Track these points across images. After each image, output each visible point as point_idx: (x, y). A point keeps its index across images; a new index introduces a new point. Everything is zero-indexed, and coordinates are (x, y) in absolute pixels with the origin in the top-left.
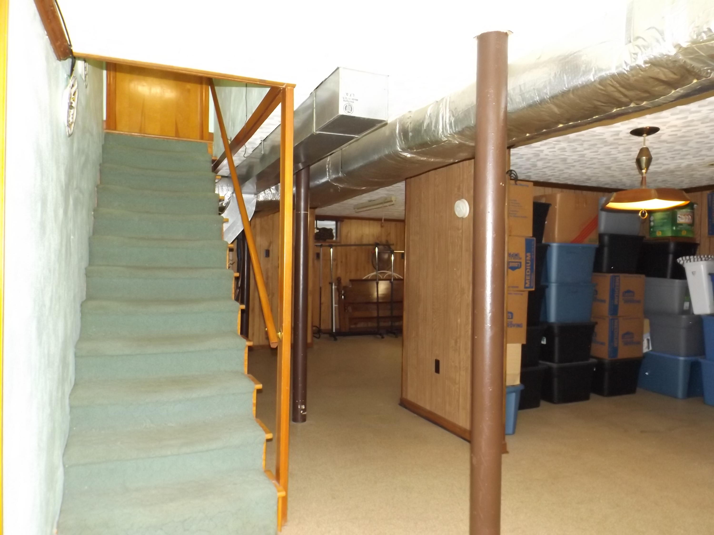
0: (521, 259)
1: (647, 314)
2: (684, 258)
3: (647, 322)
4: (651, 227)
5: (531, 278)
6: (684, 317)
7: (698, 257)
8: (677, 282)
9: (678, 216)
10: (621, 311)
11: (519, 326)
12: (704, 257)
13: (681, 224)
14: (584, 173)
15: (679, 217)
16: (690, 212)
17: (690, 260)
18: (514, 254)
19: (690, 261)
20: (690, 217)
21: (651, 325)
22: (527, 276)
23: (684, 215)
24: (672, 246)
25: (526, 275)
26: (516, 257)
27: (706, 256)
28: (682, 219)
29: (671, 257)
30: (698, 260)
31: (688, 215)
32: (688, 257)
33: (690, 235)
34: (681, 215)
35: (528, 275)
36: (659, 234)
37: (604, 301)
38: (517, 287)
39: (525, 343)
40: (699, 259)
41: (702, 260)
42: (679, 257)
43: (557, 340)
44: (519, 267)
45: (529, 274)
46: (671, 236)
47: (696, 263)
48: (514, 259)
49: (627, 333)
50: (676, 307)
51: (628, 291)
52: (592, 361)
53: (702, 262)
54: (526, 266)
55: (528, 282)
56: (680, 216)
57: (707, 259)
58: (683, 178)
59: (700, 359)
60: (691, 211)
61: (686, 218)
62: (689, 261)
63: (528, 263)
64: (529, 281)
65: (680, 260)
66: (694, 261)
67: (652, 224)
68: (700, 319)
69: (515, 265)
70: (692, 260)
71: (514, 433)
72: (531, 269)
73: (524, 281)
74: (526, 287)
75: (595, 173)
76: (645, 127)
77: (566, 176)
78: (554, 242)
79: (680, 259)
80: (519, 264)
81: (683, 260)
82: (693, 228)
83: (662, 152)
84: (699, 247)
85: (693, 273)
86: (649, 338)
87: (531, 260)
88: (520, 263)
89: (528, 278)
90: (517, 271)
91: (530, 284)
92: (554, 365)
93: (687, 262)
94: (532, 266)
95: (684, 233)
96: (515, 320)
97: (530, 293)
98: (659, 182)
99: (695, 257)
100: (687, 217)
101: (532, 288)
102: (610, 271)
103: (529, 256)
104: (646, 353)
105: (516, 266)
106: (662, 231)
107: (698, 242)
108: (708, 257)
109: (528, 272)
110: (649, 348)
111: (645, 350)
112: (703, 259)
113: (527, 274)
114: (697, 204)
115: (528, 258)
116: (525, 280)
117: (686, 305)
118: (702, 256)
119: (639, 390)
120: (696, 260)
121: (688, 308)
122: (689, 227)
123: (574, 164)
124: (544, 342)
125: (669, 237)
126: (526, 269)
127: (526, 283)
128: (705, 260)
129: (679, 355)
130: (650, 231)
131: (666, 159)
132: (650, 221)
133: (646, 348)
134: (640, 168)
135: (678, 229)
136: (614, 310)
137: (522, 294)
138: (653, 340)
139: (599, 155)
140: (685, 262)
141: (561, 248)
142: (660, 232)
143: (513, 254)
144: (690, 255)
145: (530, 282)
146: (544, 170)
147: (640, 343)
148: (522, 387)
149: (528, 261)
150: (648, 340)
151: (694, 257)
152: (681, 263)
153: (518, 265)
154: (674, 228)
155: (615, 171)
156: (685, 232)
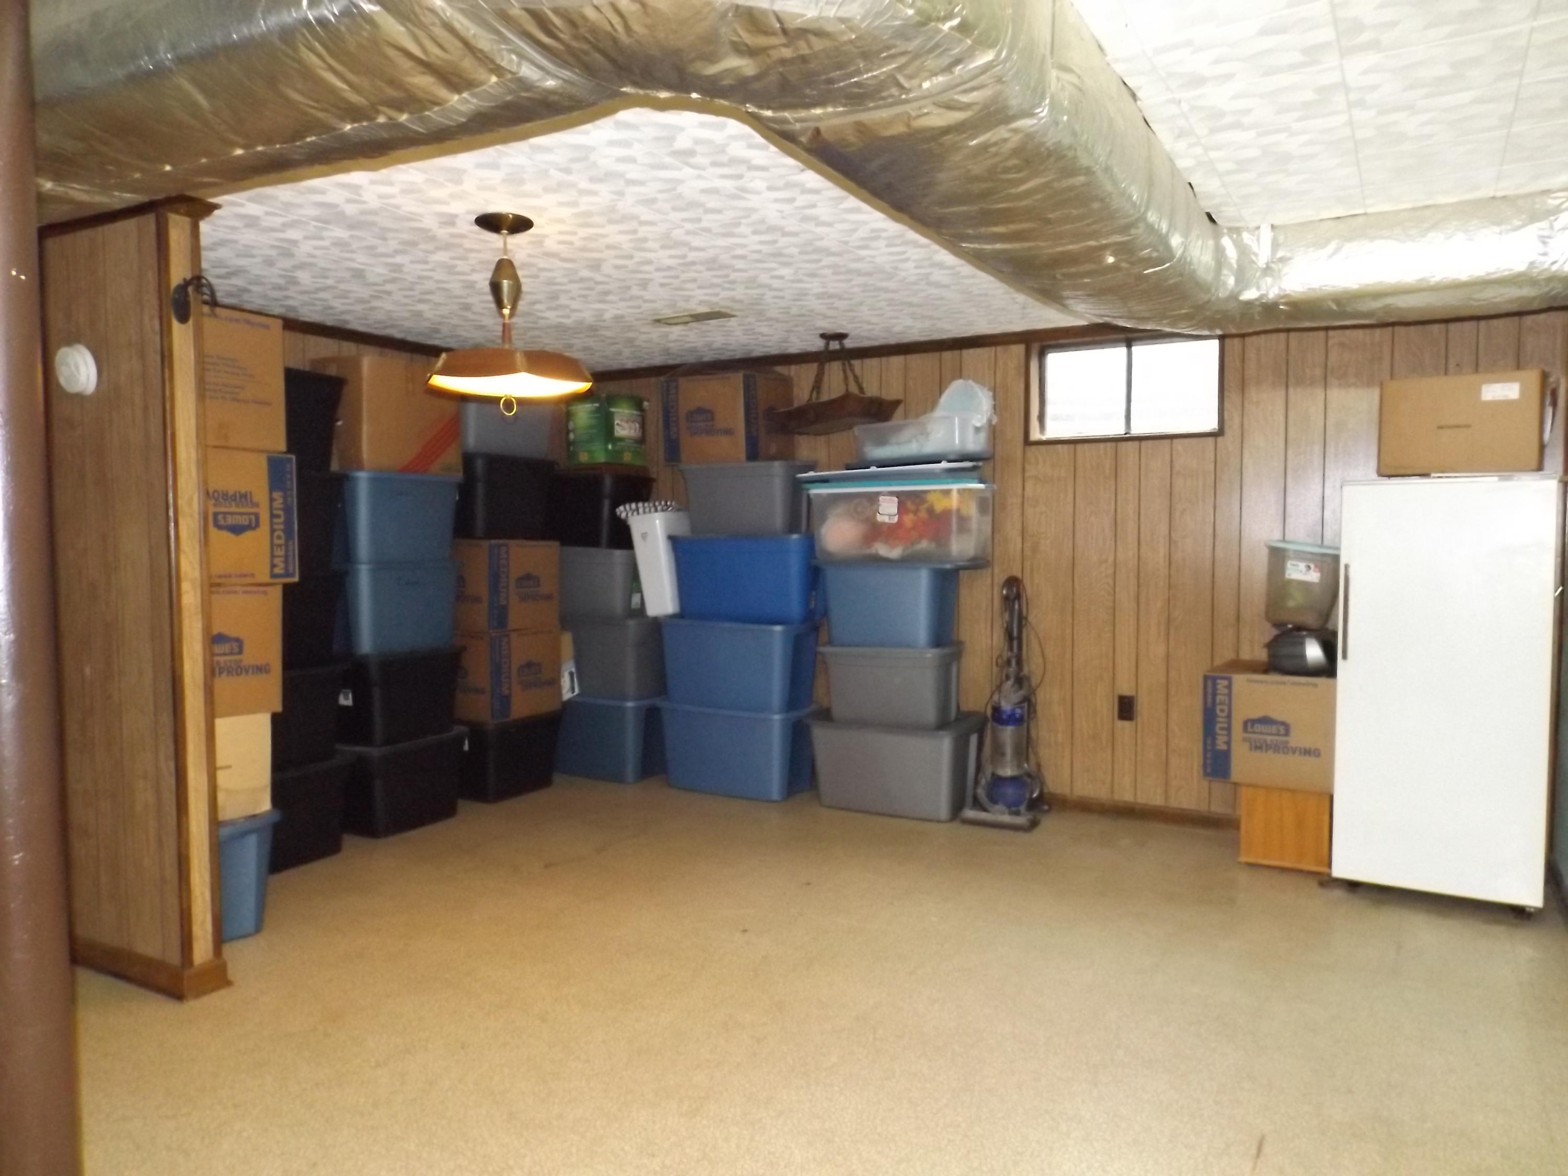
0: (257, 505)
1: (567, 621)
2: (627, 507)
3: (567, 641)
4: (569, 443)
5: (287, 550)
6: (632, 623)
7: (651, 505)
8: (619, 555)
9: (616, 422)
10: (515, 619)
11: (261, 669)
12: (660, 504)
13: (621, 439)
14: (418, 314)
15: (618, 424)
16: (639, 415)
17: (637, 509)
18: (238, 495)
19: (638, 513)
20: (637, 425)
21: (577, 643)
22: (275, 548)
23: (627, 422)
24: (608, 482)
25: (272, 545)
26: (243, 500)
27: (663, 503)
28: (624, 429)
29: (607, 503)
30: (650, 511)
31: (633, 422)
32: (633, 506)
33: (639, 462)
34: (621, 420)
35: (280, 546)
36: (584, 458)
37: (478, 600)
38: (253, 575)
39: (279, 708)
40: (653, 510)
41: (656, 511)
42: (618, 506)
43: (377, 693)
44: (253, 525)
45: (282, 542)
46: (606, 463)
47: (648, 516)
48: (237, 506)
49: (529, 665)
50: (618, 606)
51: (528, 577)
52: (458, 729)
53: (657, 515)
54: (272, 524)
55: (278, 561)
56: (619, 422)
57: (665, 508)
58: (617, 346)
59: (659, 702)
60: (638, 413)
61: (630, 428)
62: (635, 513)
63: (278, 516)
64: (283, 559)
65: (622, 511)
66: (644, 512)
67: (572, 436)
68: (657, 624)
69: (244, 520)
70: (641, 510)
71: (258, 928)
72: (288, 531)
73: (268, 561)
74: (273, 576)
75: (442, 317)
76: (504, 213)
77: (380, 316)
78: (360, 467)
79: (622, 508)
80: (253, 517)
81: (625, 509)
82: (643, 447)
83: (558, 280)
84: (655, 484)
85: (644, 536)
86: (573, 670)
87: (287, 509)
88: (257, 516)
89: (280, 552)
90: (249, 535)
91: (286, 569)
92: (374, 752)
93: (633, 513)
94: (288, 523)
95: (627, 458)
96: (249, 657)
97: (289, 591)
98: (578, 350)
99: (646, 505)
100: (632, 425)
101: (292, 575)
102: (489, 535)
103: (281, 501)
104: (569, 701)
105: (247, 523)
106: (590, 452)
107: (654, 476)
108: (666, 504)
109: (279, 537)
110: (573, 690)
111: (567, 695)
112: (659, 508)
113: (277, 542)
114: (648, 401)
115: (279, 503)
116: (273, 556)
117: (636, 599)
118: (657, 503)
119: (557, 778)
120: (647, 510)
121: (639, 606)
122: (636, 445)
123: (388, 287)
124: (346, 700)
125: (601, 464)
126: (273, 531)
127: (273, 566)
128: (663, 510)
129: (625, 698)
130: (568, 450)
131: (573, 299)
132: (568, 432)
133: (568, 689)
134: (500, 304)
135: (617, 448)
136: (500, 617)
137: (265, 593)
138: (581, 673)
139: (433, 270)
140: (630, 514)
141: (379, 482)
142: (586, 454)
143: (235, 495)
144: (637, 501)
145: (286, 562)
146: (322, 295)
147: (555, 682)
148: (277, 817)
149: (276, 512)
150: (571, 674)
151: (643, 505)
152: (623, 515)
153: (250, 520)
154: (610, 447)
155: (482, 314)
156: (630, 454)
